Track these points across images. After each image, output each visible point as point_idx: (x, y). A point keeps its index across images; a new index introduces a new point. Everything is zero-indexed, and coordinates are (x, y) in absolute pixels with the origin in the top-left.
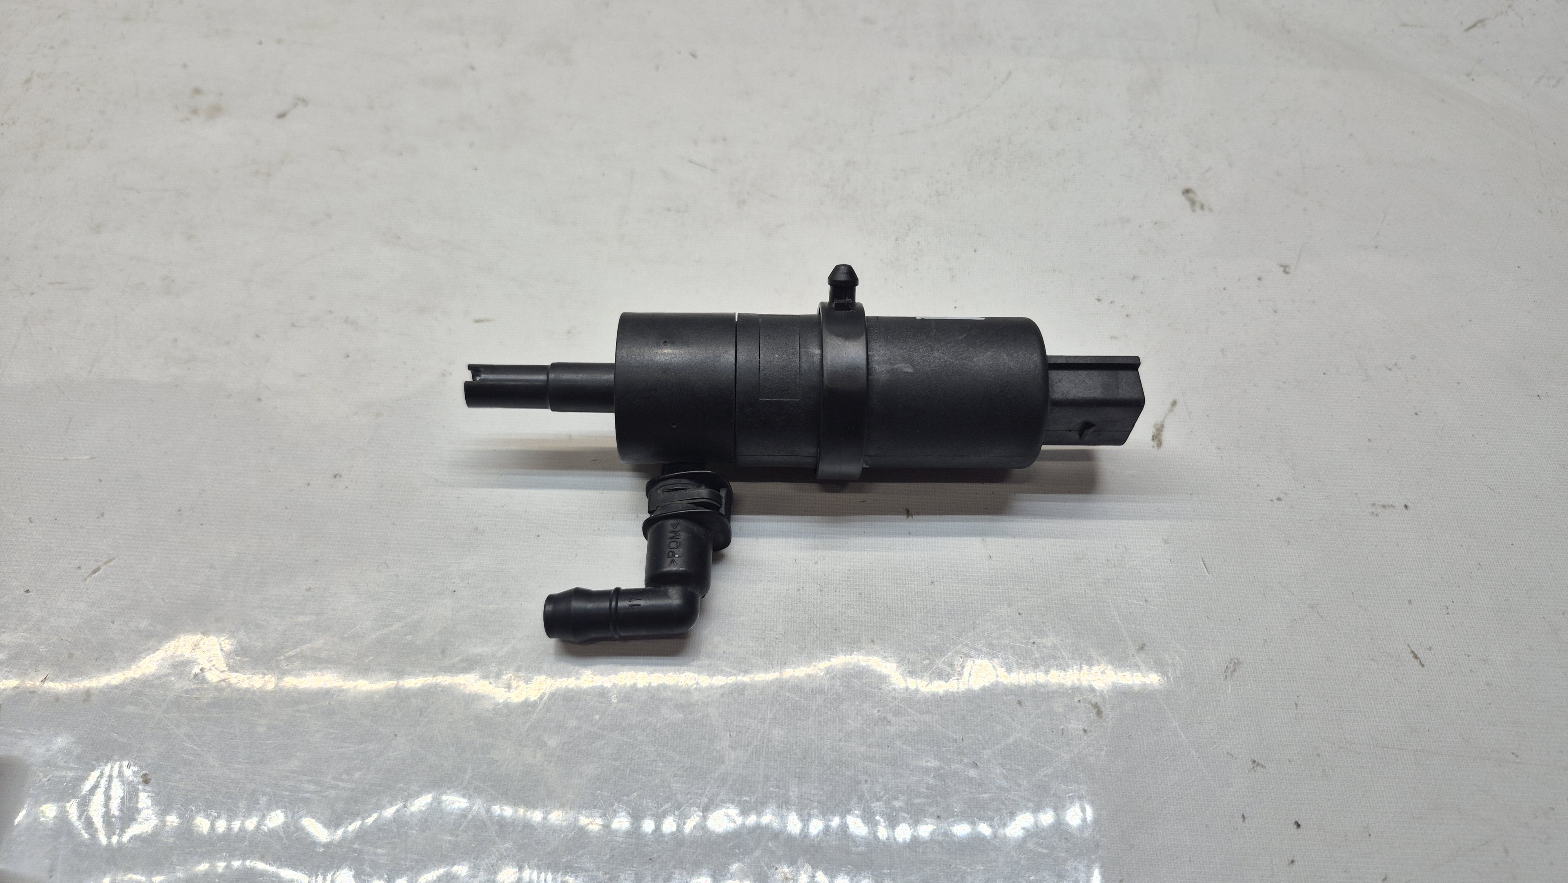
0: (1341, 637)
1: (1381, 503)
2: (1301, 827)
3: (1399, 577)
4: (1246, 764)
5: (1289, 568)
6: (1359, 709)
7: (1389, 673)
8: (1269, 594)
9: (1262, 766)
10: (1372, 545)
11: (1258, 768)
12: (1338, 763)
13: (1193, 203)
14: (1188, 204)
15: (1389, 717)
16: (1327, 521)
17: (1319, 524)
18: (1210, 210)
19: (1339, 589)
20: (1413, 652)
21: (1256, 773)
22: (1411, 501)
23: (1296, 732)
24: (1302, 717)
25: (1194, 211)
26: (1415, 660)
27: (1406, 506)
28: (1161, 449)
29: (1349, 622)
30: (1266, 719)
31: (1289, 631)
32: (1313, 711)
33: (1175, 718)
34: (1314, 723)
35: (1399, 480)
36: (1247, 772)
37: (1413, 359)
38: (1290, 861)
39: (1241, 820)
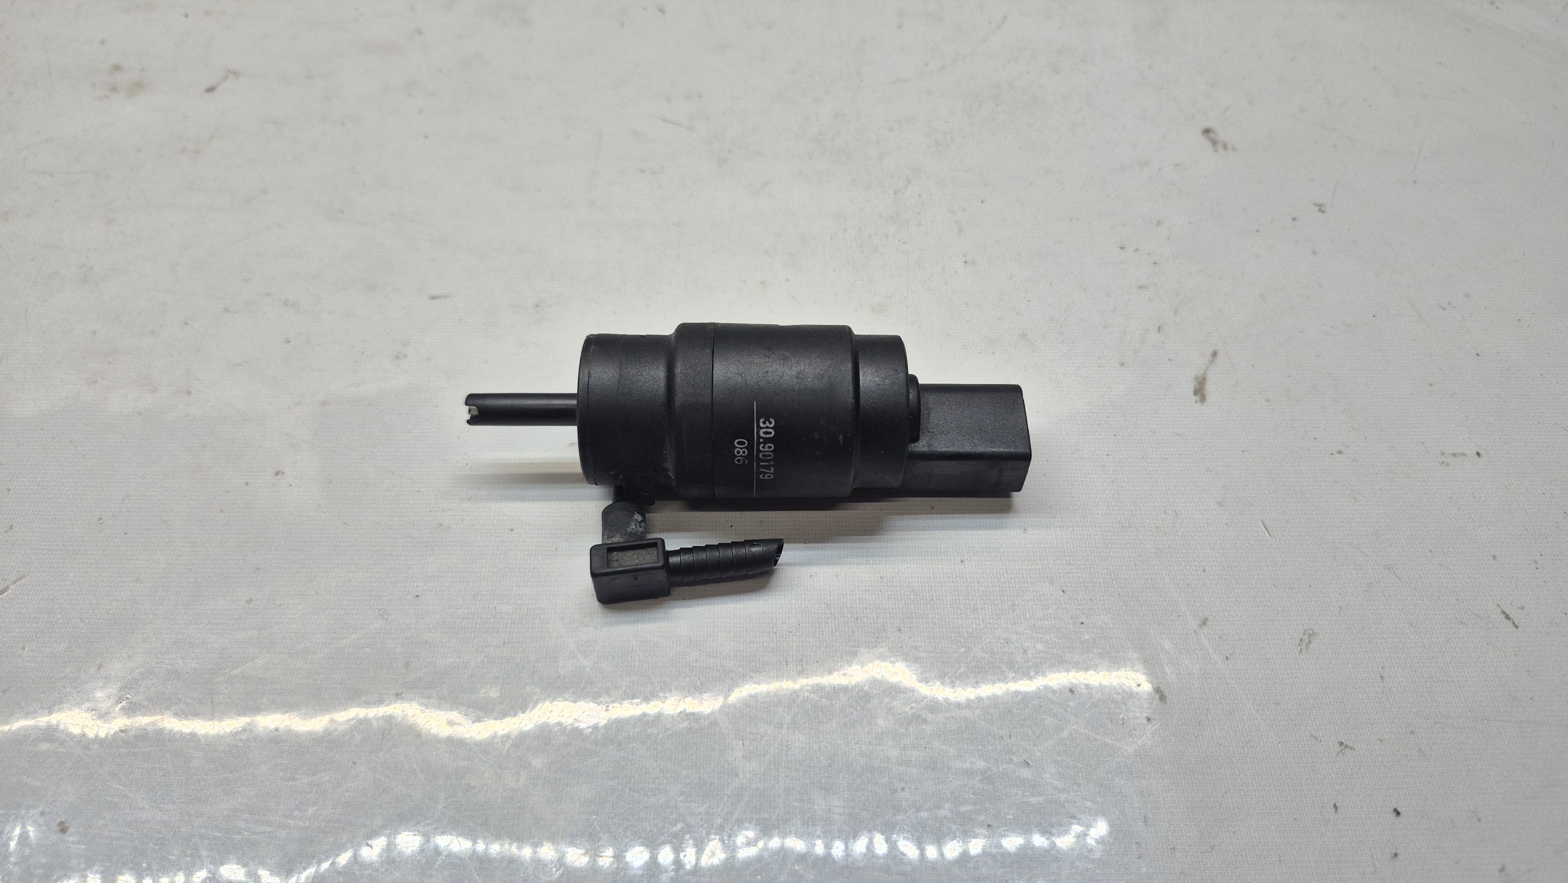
0: (1424, 600)
1: (1451, 452)
2: (1402, 815)
3: (1479, 531)
4: (1333, 747)
5: (1358, 527)
6: (1452, 679)
7: (1480, 637)
8: (1340, 557)
9: (1351, 748)
10: (1446, 498)
11: (1347, 750)
12: (1435, 740)
13: (1214, 143)
14: (1208, 144)
15: (1486, 686)
16: (1394, 473)
17: (1387, 478)
18: (1234, 149)
19: (1416, 548)
20: (1504, 612)
21: (1345, 756)
22: (1482, 447)
23: (1385, 708)
24: (1389, 691)
25: (1216, 151)
26: (1508, 621)
27: (1478, 454)
28: (1206, 404)
29: (1430, 583)
30: (1351, 694)
31: (1366, 596)
32: (1401, 683)
33: (1248, 700)
34: (1404, 696)
35: (1468, 425)
36: (1334, 756)
37: (1468, 296)
38: (1393, 854)
39: (1333, 810)
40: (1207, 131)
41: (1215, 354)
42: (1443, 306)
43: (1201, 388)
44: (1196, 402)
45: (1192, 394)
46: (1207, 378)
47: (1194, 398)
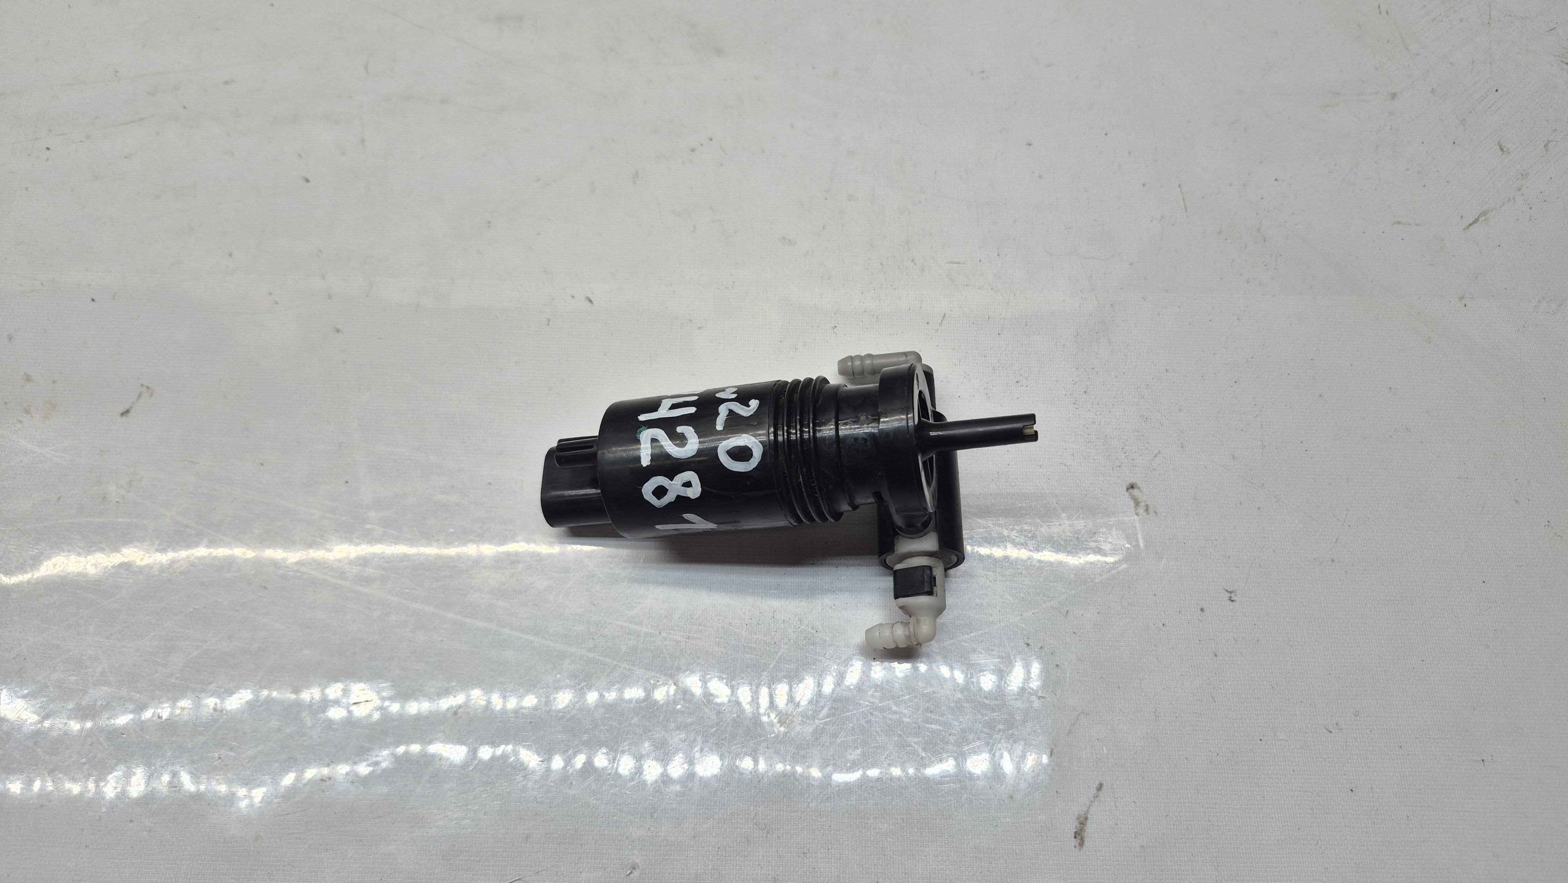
40: (1132, 487)
41: (1100, 787)
42: (1330, 728)
43: (1081, 830)
44: (1075, 847)
45: (1073, 835)
46: (1089, 816)
47: (1074, 842)
